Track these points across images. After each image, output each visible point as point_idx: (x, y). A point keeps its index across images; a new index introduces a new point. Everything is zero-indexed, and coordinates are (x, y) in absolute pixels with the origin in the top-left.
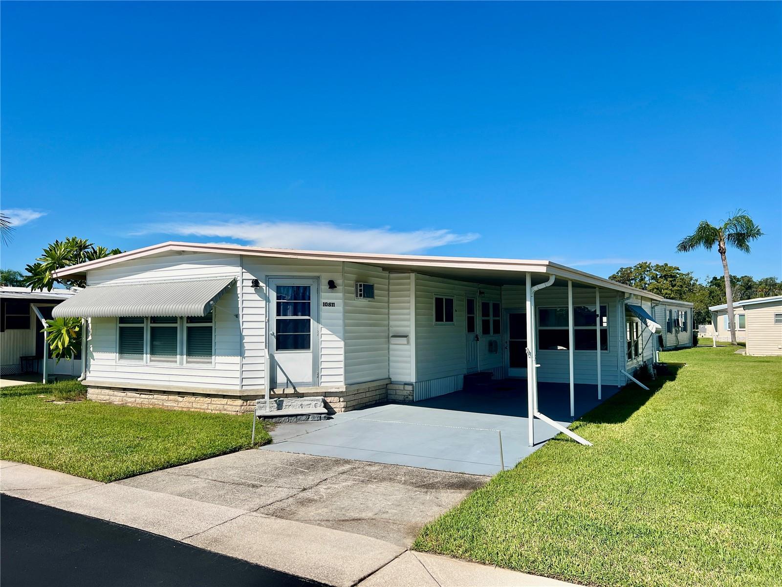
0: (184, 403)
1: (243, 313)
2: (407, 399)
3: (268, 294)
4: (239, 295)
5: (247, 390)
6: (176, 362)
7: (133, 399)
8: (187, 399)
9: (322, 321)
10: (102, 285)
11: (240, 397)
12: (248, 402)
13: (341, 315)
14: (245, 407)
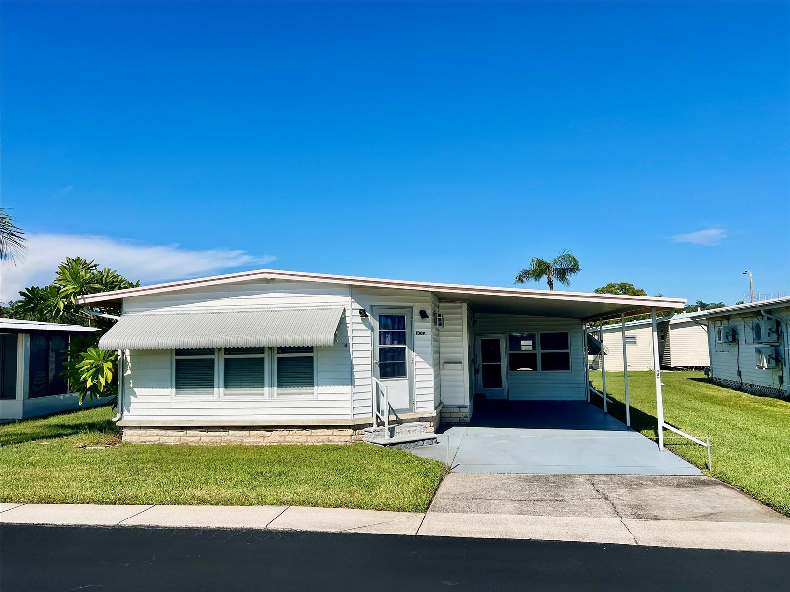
0: (274, 437)
1: (353, 342)
2: (463, 421)
3: (372, 324)
4: (348, 325)
5: (357, 419)
6: (263, 394)
7: (197, 438)
8: (275, 433)
9: (416, 349)
10: (148, 313)
11: (349, 427)
12: (357, 431)
13: (429, 343)
14: (355, 436)
